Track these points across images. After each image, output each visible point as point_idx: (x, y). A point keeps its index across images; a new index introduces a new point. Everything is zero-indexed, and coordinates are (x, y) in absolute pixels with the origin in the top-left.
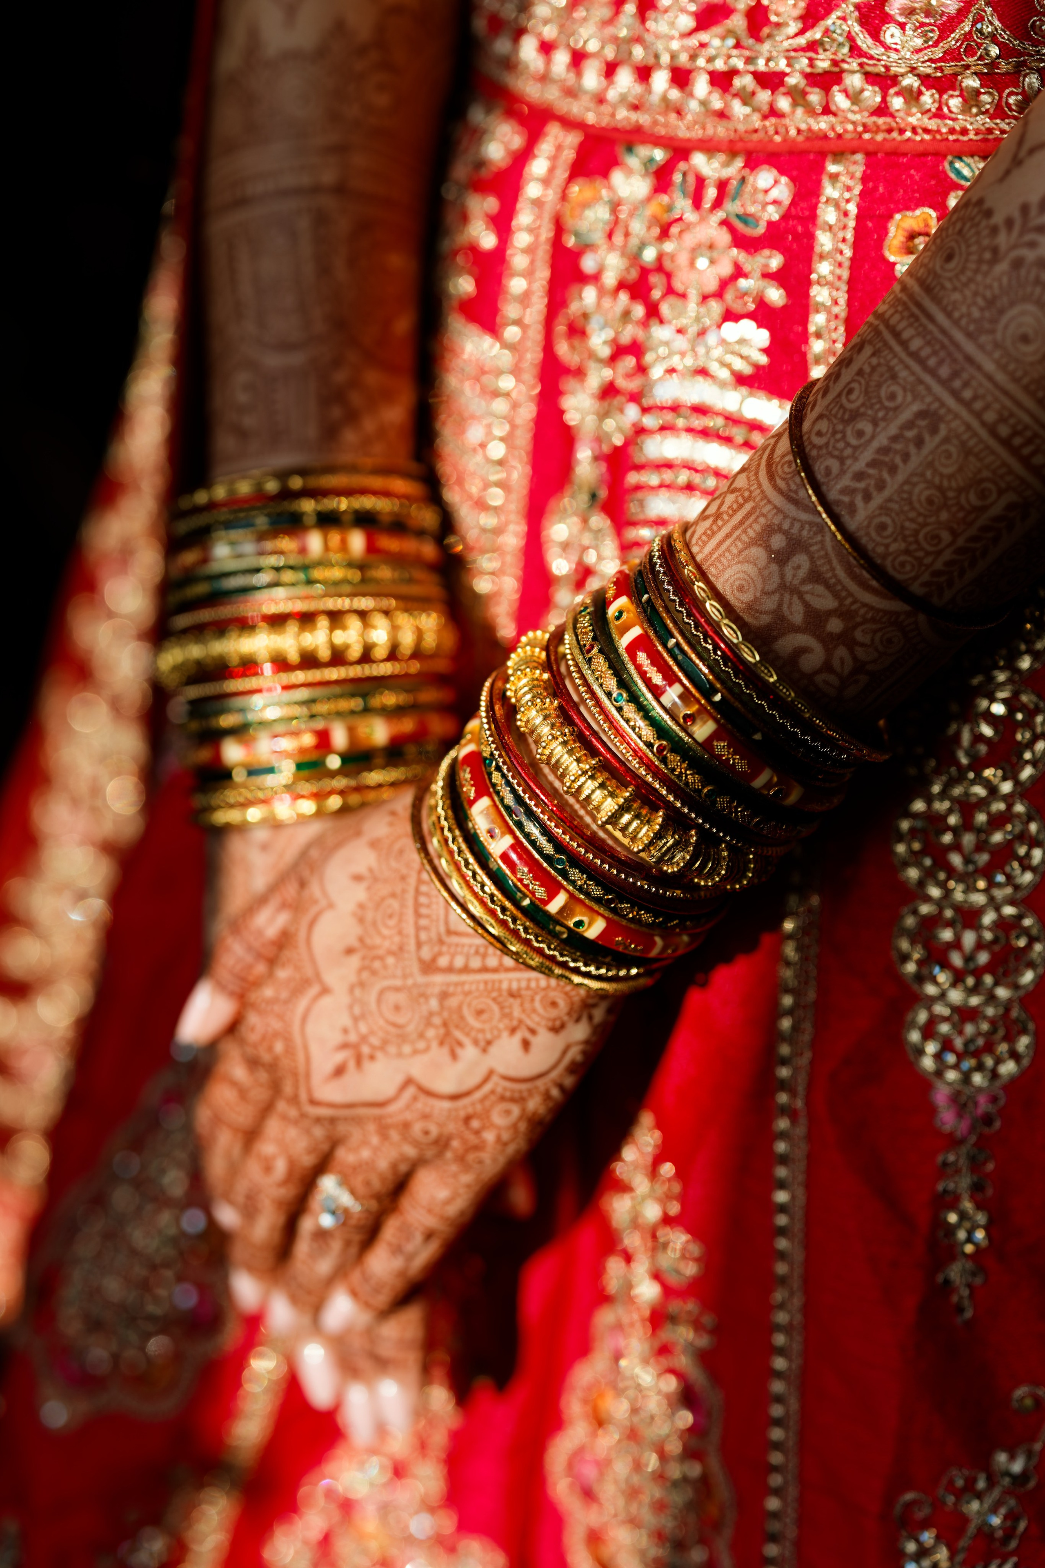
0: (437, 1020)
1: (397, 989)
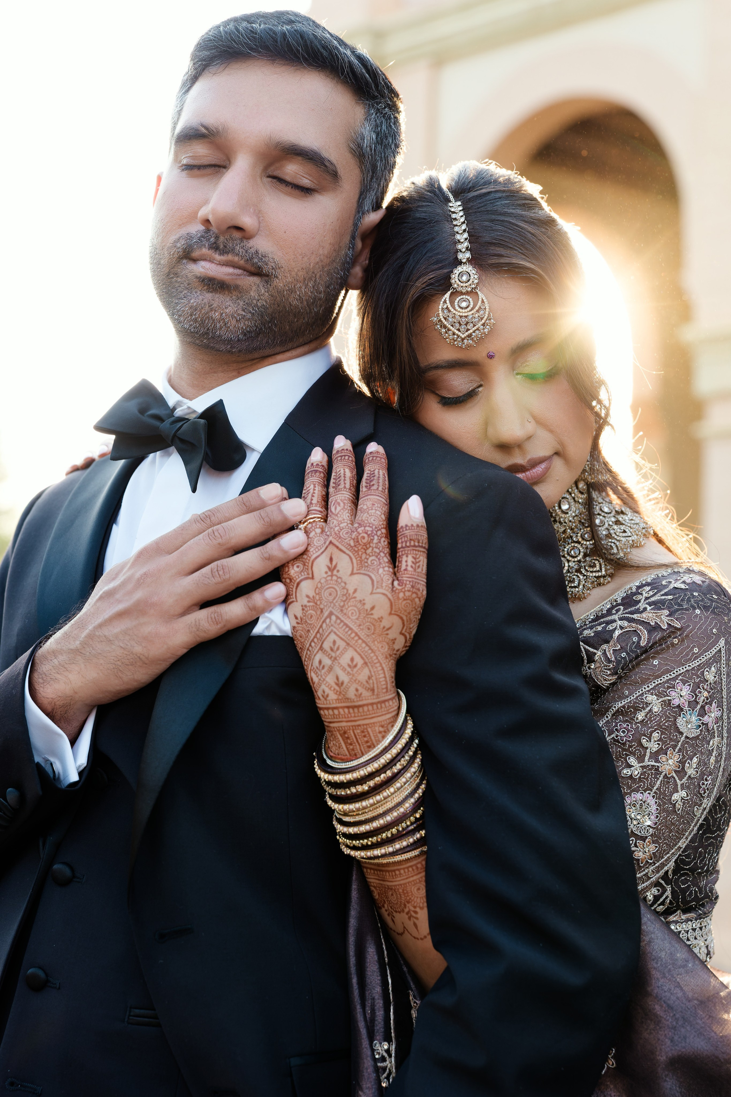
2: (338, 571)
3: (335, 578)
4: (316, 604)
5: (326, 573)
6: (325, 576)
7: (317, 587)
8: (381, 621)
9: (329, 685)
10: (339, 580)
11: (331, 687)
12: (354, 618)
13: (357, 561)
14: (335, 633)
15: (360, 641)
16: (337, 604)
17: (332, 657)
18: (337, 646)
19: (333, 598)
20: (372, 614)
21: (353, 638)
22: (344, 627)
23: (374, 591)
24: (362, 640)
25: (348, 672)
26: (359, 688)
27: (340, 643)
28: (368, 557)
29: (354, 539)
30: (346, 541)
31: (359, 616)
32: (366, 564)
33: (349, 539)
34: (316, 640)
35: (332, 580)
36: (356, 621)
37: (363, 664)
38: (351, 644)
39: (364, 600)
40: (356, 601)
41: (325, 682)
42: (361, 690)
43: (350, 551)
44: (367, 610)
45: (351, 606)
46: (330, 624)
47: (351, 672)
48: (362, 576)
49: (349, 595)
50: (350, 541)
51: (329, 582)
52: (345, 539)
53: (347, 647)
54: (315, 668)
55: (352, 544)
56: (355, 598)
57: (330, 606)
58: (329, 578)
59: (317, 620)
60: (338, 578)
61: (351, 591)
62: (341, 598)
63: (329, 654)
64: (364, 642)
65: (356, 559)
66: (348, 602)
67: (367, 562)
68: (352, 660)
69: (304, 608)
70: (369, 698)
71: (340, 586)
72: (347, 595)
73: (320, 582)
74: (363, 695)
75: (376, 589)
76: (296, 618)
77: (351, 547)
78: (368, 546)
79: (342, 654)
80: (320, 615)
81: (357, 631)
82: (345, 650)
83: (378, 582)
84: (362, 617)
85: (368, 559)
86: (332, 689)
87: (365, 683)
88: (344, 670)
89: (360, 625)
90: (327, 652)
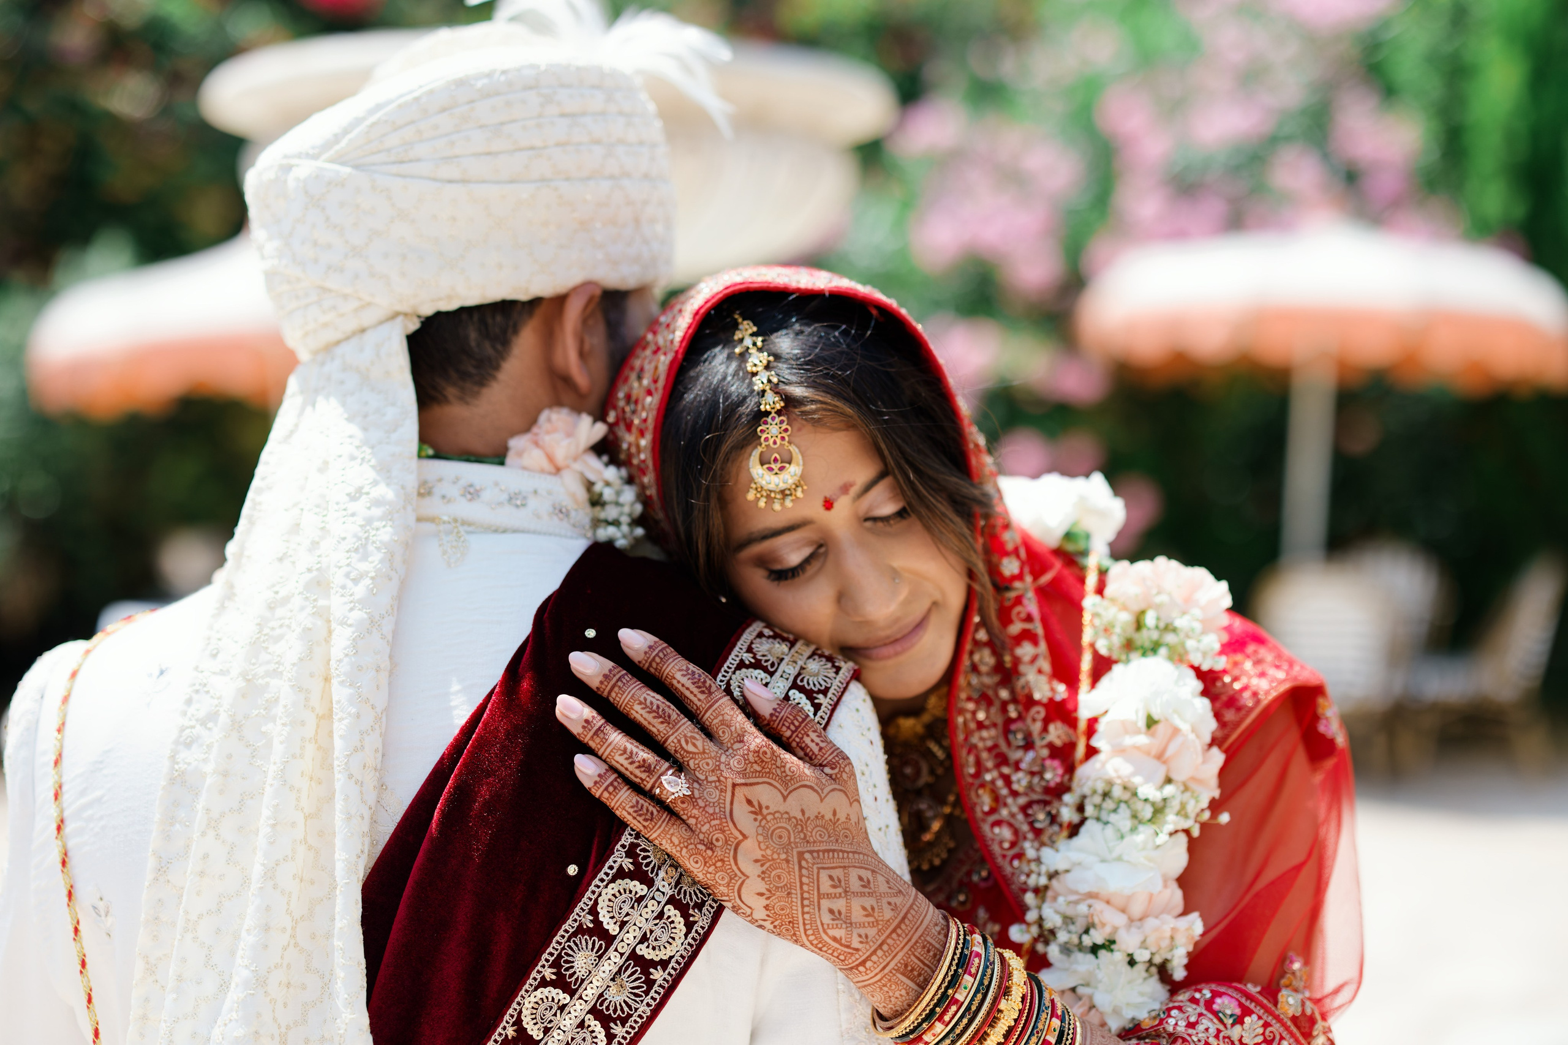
0: (775, 856)
1: (789, 838)
2: (767, 808)
3: (769, 817)
4: (773, 859)
5: (755, 820)
6: (757, 823)
7: (759, 843)
8: (850, 820)
9: (860, 925)
10: (777, 815)
11: (864, 924)
12: (826, 838)
13: (777, 782)
14: (824, 868)
15: (851, 855)
16: (797, 840)
17: (840, 894)
18: (836, 879)
19: (787, 838)
20: (838, 820)
21: (843, 858)
22: (826, 854)
23: (823, 796)
24: (851, 852)
25: (869, 893)
26: (890, 900)
27: (838, 873)
28: (783, 769)
29: (756, 762)
30: (748, 771)
31: (828, 833)
32: (788, 778)
33: (749, 765)
34: (806, 895)
35: (768, 822)
36: (831, 839)
37: (872, 874)
38: (846, 865)
39: (819, 813)
40: (812, 821)
41: (854, 925)
42: (893, 900)
43: (762, 777)
44: (831, 820)
45: (813, 830)
46: (810, 865)
47: (870, 891)
48: (794, 794)
49: (801, 820)
50: (752, 767)
51: (767, 826)
52: (746, 770)
53: (846, 871)
54: (831, 922)
55: (759, 769)
56: (809, 818)
57: (792, 848)
58: (764, 822)
59: (790, 875)
60: (773, 814)
61: (799, 816)
62: (796, 830)
63: (835, 894)
64: (854, 853)
65: (775, 780)
66: (806, 828)
67: (787, 776)
68: (861, 878)
69: (763, 876)
70: (905, 902)
71: (784, 820)
72: (799, 822)
73: (758, 834)
74: (898, 904)
75: (823, 793)
76: (761, 894)
77: (759, 772)
78: (774, 758)
79: (847, 881)
80: (788, 867)
81: (840, 848)
82: (847, 875)
83: (817, 785)
84: (832, 831)
85: (784, 772)
86: (866, 925)
87: (890, 891)
88: (863, 894)
89: (837, 840)
90: (831, 894)
